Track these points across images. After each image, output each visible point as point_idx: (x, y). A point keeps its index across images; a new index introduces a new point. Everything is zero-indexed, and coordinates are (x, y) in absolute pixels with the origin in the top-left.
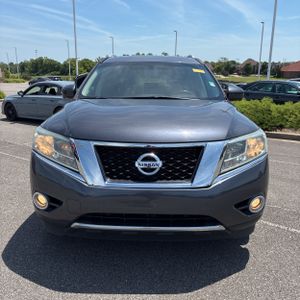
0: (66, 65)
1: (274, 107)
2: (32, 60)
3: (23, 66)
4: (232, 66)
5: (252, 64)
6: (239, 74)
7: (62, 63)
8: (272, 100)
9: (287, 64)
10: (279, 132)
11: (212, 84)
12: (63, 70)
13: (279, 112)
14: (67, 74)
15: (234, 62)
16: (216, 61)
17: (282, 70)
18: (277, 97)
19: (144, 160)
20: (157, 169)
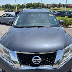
0: (14, 6)
1: (68, 19)
2: (5, 5)
3: (3, 6)
4: (56, 5)
5: (61, 5)
6: (57, 7)
7: (13, 5)
8: (68, 17)
9: (69, 4)
10: (70, 26)
11: (55, 20)
12: (13, 7)
13: (70, 20)
14: (14, 8)
15: (56, 4)
16: (52, 4)
17: (68, 6)
18: (69, 15)
19: (35, 58)
20: (40, 62)
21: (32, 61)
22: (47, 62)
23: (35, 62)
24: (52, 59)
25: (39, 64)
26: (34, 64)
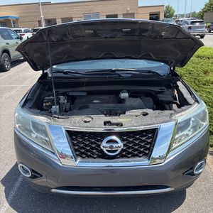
19: (108, 142)
20: (119, 150)
21: (102, 147)
22: (135, 150)
23: (107, 150)
24: (148, 143)
25: (117, 155)
26: (107, 155)
